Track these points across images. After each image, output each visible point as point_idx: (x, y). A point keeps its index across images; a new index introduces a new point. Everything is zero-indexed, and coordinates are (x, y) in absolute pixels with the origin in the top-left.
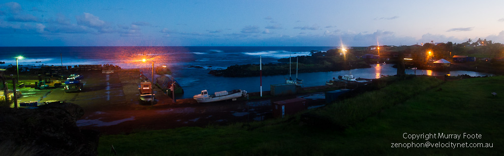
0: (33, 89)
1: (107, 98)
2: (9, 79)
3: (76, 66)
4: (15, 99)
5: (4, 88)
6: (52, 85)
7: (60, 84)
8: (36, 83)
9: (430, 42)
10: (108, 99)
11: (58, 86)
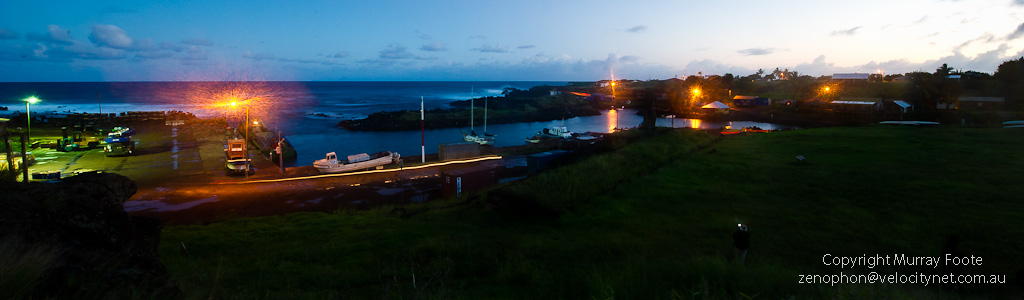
0: (54, 151)
1: (173, 165)
2: (14, 134)
3: (123, 114)
4: (24, 167)
5: (7, 150)
6: (84, 144)
7: (97, 143)
8: (59, 141)
9: (696, 75)
10: (176, 167)
11: (93, 146)
